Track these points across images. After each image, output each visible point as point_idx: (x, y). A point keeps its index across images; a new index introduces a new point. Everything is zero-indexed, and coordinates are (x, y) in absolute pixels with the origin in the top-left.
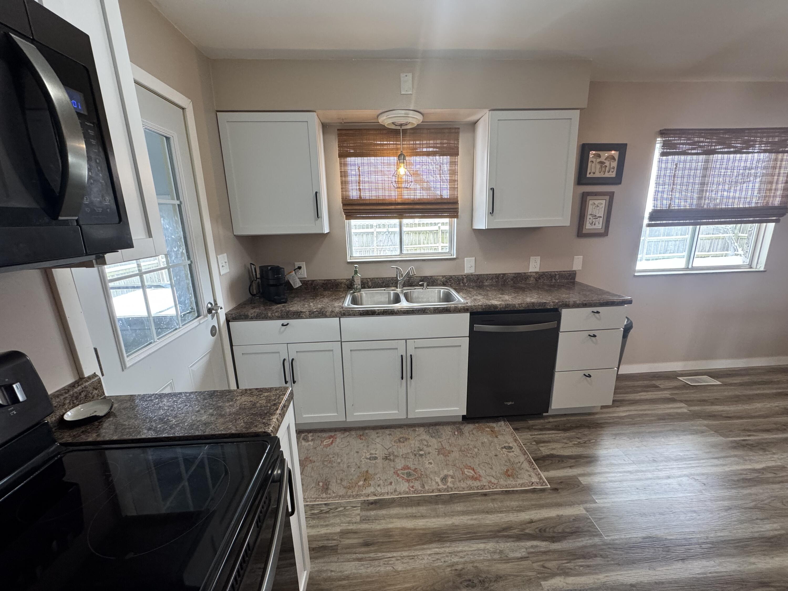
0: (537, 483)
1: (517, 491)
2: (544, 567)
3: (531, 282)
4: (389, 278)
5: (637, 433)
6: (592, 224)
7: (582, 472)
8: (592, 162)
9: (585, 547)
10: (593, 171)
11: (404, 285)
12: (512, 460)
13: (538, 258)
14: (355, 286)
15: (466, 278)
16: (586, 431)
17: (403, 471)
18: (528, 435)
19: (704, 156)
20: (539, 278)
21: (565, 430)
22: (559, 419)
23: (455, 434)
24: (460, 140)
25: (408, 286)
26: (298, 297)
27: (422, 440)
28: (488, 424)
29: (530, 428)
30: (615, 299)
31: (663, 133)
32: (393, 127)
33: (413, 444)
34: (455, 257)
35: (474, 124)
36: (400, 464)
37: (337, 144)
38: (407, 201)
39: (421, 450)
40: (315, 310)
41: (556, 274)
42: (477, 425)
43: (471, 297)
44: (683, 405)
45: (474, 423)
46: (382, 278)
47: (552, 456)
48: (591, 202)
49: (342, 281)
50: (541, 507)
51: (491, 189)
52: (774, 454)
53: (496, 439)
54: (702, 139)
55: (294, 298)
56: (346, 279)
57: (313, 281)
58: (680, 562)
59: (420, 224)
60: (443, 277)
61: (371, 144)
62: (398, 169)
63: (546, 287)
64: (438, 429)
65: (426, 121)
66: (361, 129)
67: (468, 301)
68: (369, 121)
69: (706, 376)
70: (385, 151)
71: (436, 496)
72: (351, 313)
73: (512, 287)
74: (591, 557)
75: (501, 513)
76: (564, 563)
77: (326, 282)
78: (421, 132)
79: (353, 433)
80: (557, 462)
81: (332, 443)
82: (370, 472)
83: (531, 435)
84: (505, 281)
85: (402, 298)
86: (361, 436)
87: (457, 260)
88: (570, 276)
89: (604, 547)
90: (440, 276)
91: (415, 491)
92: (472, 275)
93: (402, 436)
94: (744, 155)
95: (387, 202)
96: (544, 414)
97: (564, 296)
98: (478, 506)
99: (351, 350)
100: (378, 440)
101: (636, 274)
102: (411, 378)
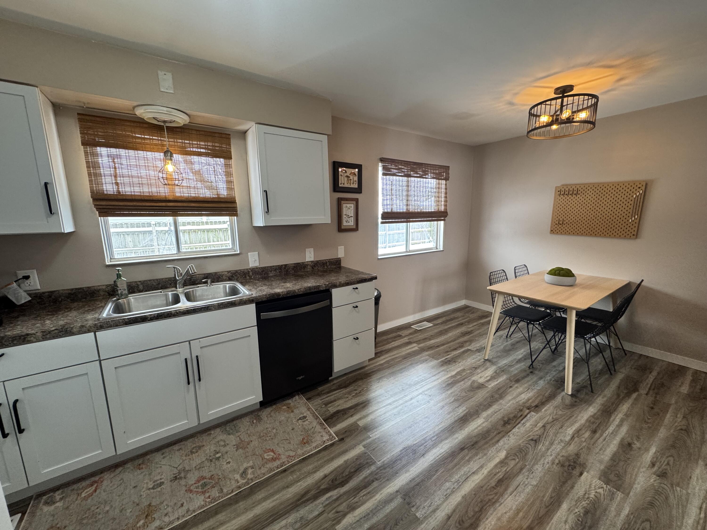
0: (328, 440)
1: (312, 454)
2: (337, 512)
3: (308, 270)
4: (166, 278)
5: (392, 373)
6: (347, 222)
7: (360, 417)
8: (341, 175)
9: (366, 478)
10: (343, 182)
11: (185, 284)
12: (307, 428)
13: (312, 249)
14: (119, 292)
15: (251, 271)
16: (360, 383)
17: (197, 485)
18: (318, 401)
19: (406, 178)
20: (314, 266)
21: (346, 387)
22: (341, 379)
23: (253, 423)
24: (232, 145)
25: (190, 285)
26: (24, 315)
27: (218, 442)
28: (284, 402)
29: (319, 395)
30: (366, 277)
31: (382, 160)
32: (156, 122)
33: (208, 450)
34: (238, 252)
35: (244, 133)
36: (192, 478)
37: (79, 129)
38: (180, 199)
39: (218, 453)
40: (53, 329)
41: (327, 262)
42: (274, 407)
43: (256, 289)
44: (415, 345)
45: (271, 405)
46: (157, 280)
47: (338, 412)
48: (344, 205)
49: (101, 287)
50: (332, 459)
51: (264, 191)
52: (460, 362)
53: (292, 414)
54: (403, 167)
55: (18, 317)
56: (106, 285)
57: (52, 292)
58: (422, 457)
59: (208, 222)
60: (228, 272)
61: (128, 136)
62: (165, 165)
63: (320, 273)
64: (236, 424)
65: (192, 122)
66: (114, 119)
67: (253, 293)
68: (124, 112)
69: (425, 322)
70: (148, 146)
71: (236, 494)
72: (112, 324)
73: (293, 275)
74: (370, 484)
75: (300, 482)
76: (351, 500)
77: (74, 291)
78: (190, 132)
79: (129, 465)
80: (342, 415)
81: (95, 491)
82: (153, 504)
83: (321, 400)
84: (287, 271)
85: (183, 298)
86: (140, 465)
87: (241, 255)
88: (336, 262)
89: (378, 471)
90: (226, 271)
91: (214, 500)
92: (257, 268)
93: (195, 446)
94: (424, 179)
95: (154, 198)
96: (330, 378)
97: (333, 278)
98: (280, 484)
99: (116, 368)
100: (164, 462)
101: (379, 257)
102: (200, 380)
